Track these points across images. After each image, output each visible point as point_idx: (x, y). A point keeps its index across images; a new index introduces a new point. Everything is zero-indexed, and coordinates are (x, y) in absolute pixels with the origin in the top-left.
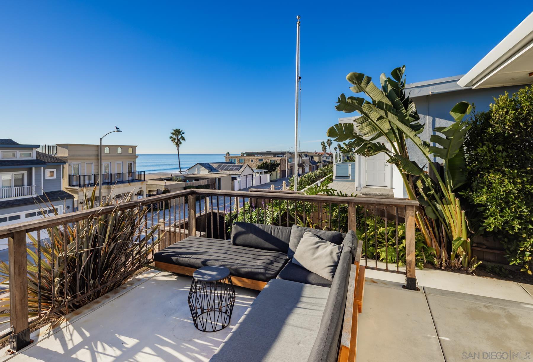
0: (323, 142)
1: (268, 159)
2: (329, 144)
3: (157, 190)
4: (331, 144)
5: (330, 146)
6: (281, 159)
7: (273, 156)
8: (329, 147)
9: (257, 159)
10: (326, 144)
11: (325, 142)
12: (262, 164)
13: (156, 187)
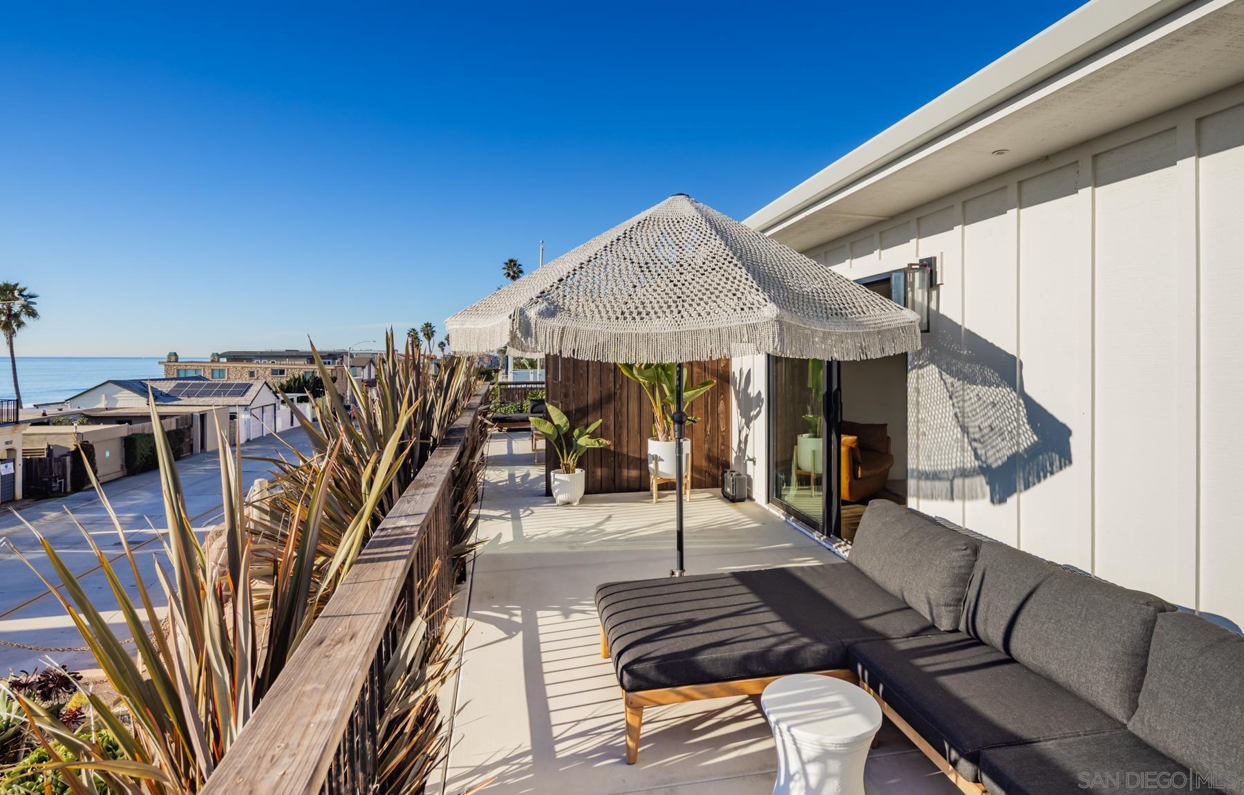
0: (414, 330)
1: (298, 369)
2: (428, 335)
3: (49, 446)
4: (433, 335)
5: (429, 338)
6: (333, 367)
7: (306, 363)
8: (427, 342)
9: (266, 368)
10: (421, 335)
11: (418, 330)
12: (291, 379)
13: (45, 439)
